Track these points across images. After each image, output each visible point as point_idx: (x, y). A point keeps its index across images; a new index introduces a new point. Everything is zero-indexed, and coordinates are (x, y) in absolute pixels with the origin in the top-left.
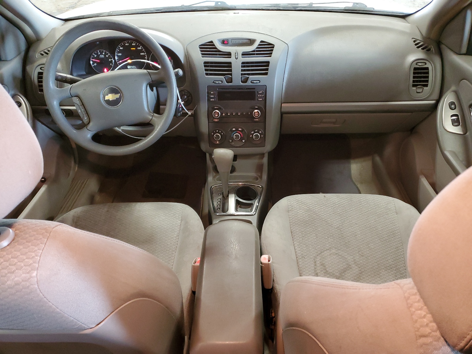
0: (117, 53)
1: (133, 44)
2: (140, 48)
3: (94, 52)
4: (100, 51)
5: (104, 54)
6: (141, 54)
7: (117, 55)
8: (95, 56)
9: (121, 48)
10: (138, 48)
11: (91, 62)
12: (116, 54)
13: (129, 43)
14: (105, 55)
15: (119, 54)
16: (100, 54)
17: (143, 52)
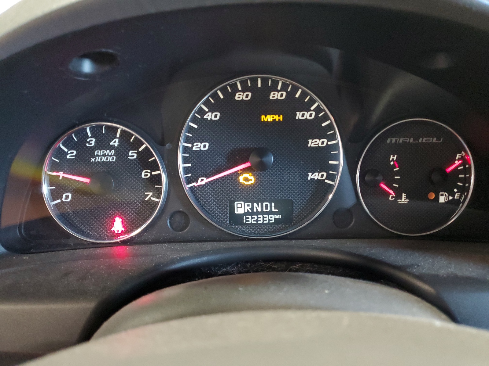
0: (187, 140)
1: (274, 96)
2: (307, 115)
3: (65, 137)
4: (96, 132)
5: (115, 142)
6: (312, 143)
7: (186, 150)
8: (71, 154)
9: (209, 116)
10: (299, 115)
11: (45, 189)
12: (182, 144)
13: (253, 89)
14: (121, 152)
15: (199, 146)
16: (98, 146)
17: (322, 133)
